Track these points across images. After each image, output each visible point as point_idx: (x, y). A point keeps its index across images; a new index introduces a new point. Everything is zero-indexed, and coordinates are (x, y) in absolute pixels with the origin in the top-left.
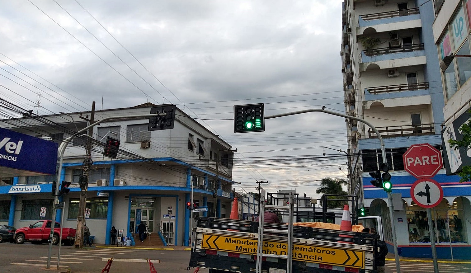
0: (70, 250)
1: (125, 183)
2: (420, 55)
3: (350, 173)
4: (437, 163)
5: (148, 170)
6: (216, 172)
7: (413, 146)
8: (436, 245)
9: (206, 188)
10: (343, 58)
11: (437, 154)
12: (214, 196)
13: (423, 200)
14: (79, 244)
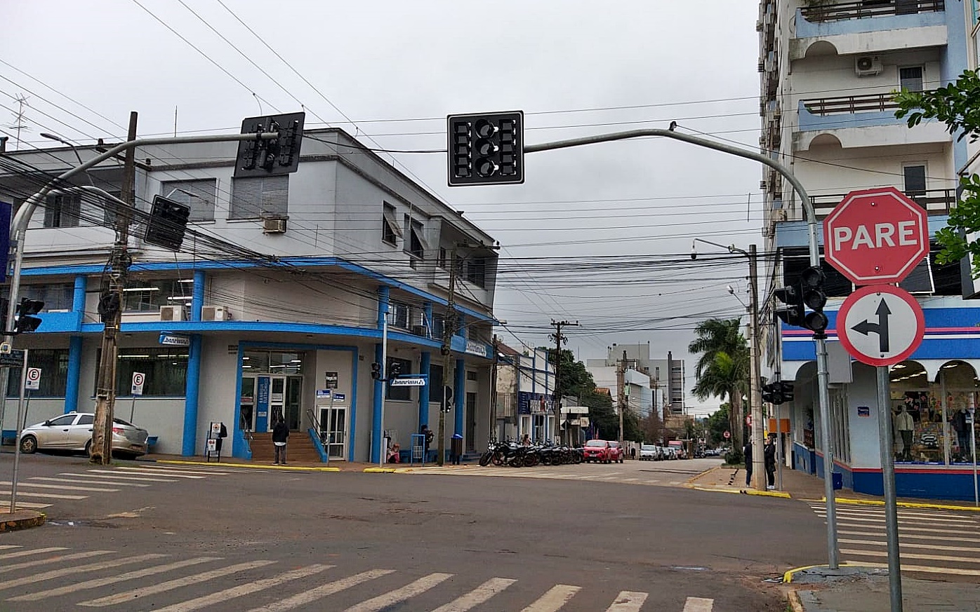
0: (80, 468)
1: (229, 317)
2: (935, 24)
3: (752, 302)
4: (915, 242)
5: (265, 281)
6: (450, 293)
7: (852, 193)
8: (896, 468)
9: (428, 333)
10: (761, 37)
11: (916, 218)
12: (443, 352)
13: (868, 345)
14: (102, 454)
